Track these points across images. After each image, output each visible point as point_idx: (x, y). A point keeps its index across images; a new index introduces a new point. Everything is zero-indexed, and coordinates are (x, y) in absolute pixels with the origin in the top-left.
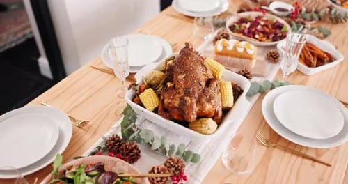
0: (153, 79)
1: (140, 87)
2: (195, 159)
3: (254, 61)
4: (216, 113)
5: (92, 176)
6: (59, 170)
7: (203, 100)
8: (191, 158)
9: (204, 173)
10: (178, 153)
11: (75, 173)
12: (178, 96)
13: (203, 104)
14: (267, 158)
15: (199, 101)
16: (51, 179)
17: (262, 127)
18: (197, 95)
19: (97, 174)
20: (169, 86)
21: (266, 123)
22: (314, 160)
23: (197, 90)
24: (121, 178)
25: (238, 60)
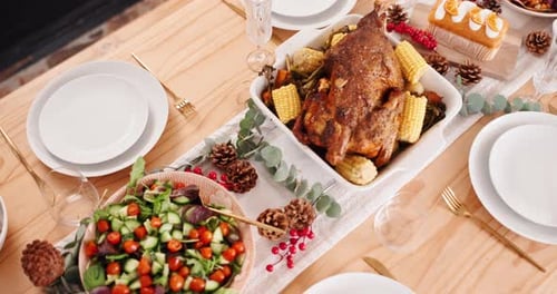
0: (302, 65)
1: (279, 72)
2: (333, 210)
3: (494, 52)
4: (381, 152)
5: (179, 204)
6: (138, 183)
7: (363, 134)
8: (327, 207)
9: (341, 234)
10: (310, 195)
11: (156, 196)
12: (325, 116)
13: (361, 140)
14: (448, 232)
15: (355, 134)
16: (125, 194)
17: (458, 180)
18: (354, 123)
19: (187, 204)
20: (321, 87)
21: (468, 175)
22: (521, 255)
23: (357, 113)
24: (219, 215)
25: (467, 42)
